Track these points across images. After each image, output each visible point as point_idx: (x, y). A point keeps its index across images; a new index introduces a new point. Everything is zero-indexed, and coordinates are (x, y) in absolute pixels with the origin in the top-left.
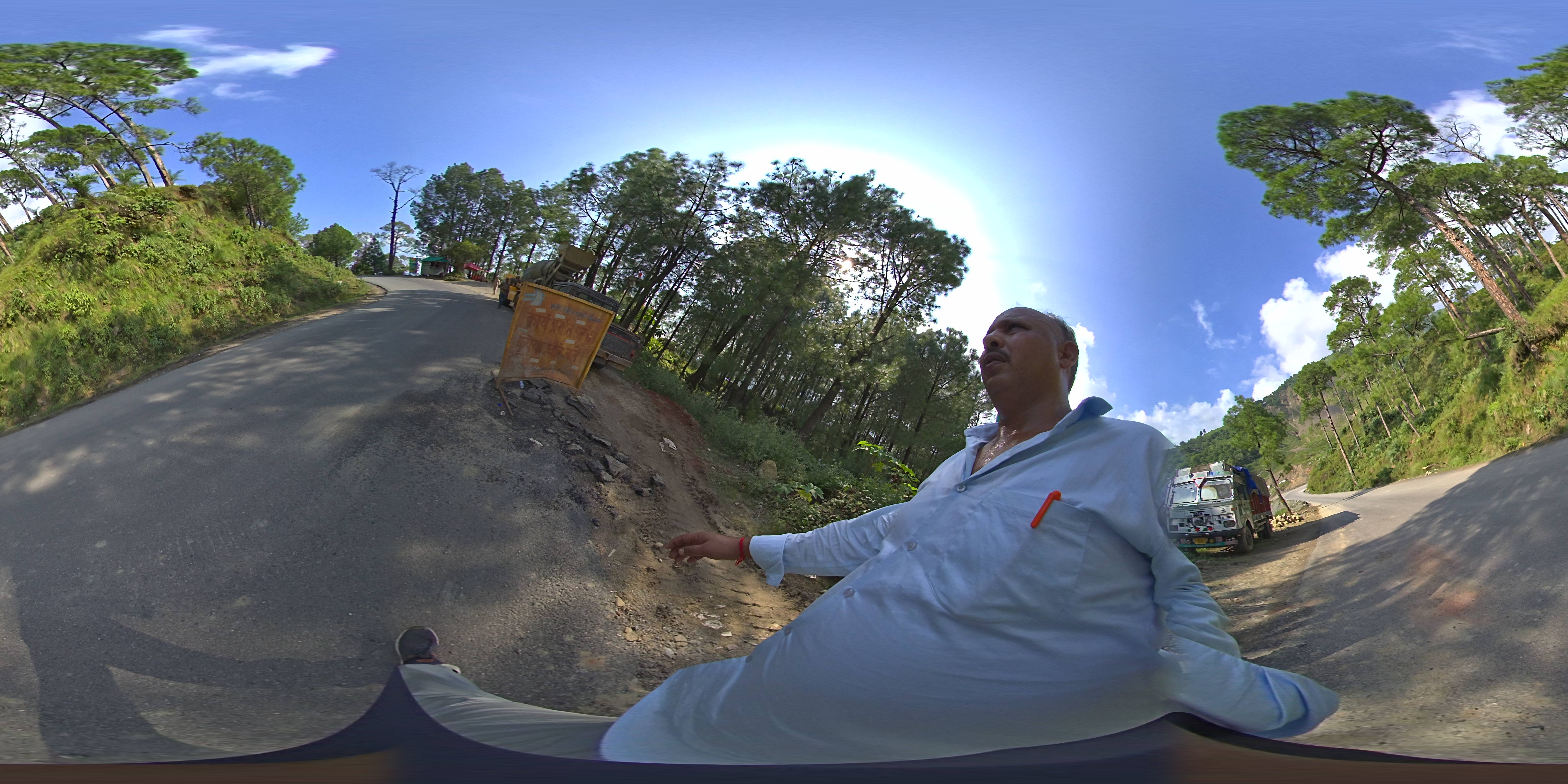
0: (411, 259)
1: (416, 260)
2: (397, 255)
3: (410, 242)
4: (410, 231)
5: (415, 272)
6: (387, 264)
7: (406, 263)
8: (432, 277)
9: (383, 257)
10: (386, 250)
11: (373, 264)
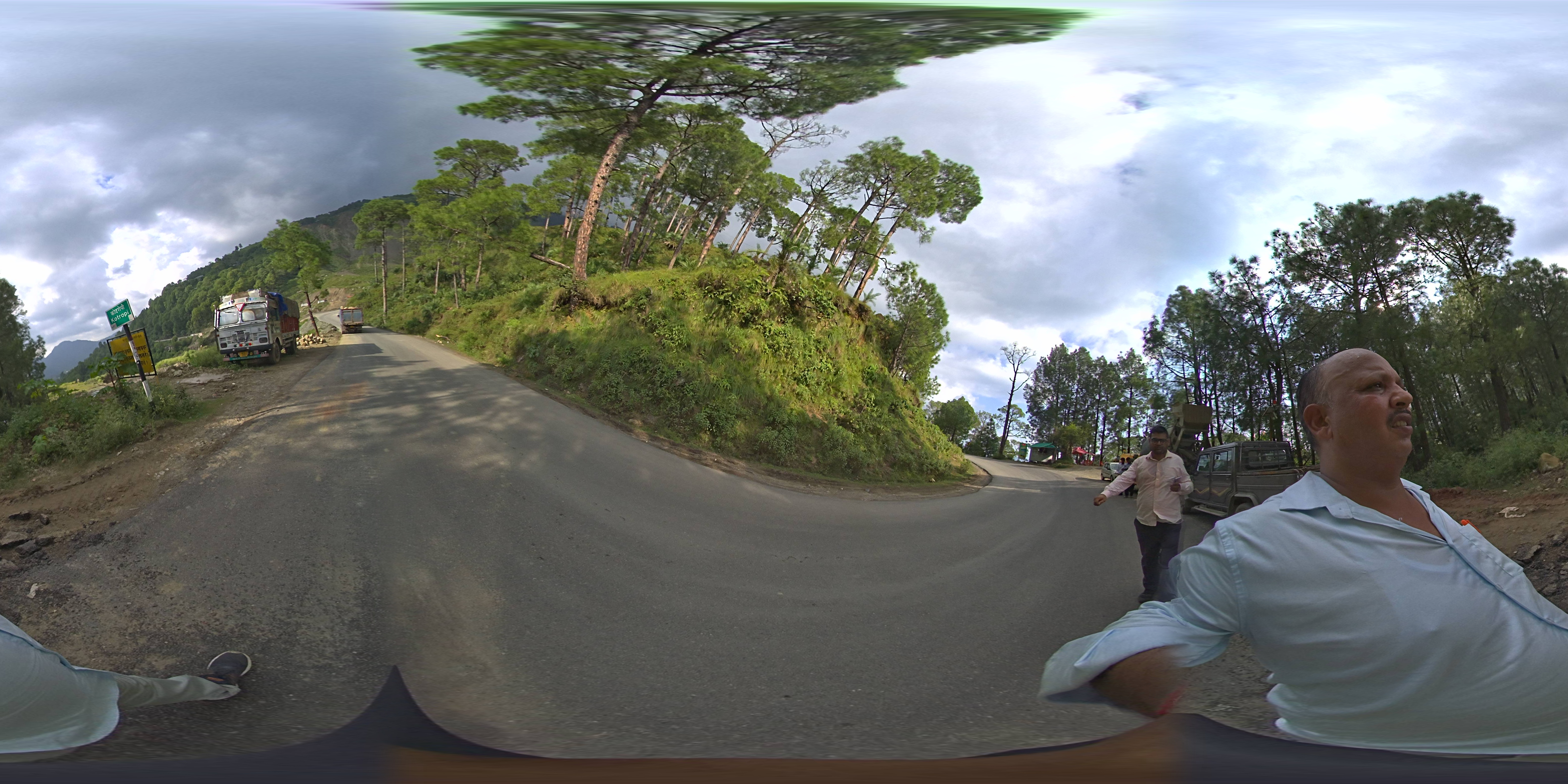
0: (1021, 444)
1: (1026, 445)
2: (1009, 439)
3: (1021, 427)
4: (1022, 415)
5: (1024, 457)
6: (999, 446)
7: (1016, 448)
8: (1040, 464)
9: (997, 439)
10: (999, 433)
11: (987, 446)
